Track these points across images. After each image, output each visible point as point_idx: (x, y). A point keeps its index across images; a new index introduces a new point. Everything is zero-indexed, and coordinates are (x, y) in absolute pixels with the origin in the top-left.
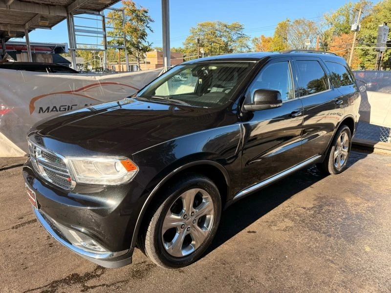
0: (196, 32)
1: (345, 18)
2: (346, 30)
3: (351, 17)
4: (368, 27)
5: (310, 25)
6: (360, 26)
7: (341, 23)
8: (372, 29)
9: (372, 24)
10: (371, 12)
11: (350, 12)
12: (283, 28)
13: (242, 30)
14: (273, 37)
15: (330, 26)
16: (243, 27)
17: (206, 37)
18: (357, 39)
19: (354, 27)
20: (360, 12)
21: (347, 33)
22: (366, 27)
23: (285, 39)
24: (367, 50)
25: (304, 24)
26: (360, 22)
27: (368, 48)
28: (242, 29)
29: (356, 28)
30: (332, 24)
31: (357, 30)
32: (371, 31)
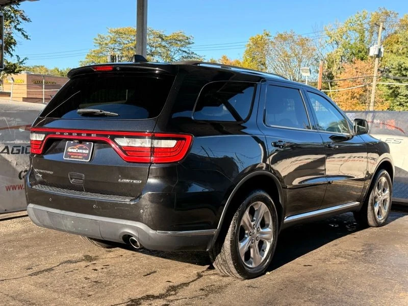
0: (106, 44)
1: (357, 35)
2: (360, 54)
3: (367, 34)
4: (394, 51)
5: (302, 43)
6: (382, 50)
7: (352, 42)
8: (400, 55)
9: (401, 47)
10: (397, 28)
11: (365, 26)
12: (259, 45)
13: (188, 46)
14: (241, 61)
15: (335, 46)
16: (191, 41)
17: (125, 53)
18: (379, 70)
19: (373, 51)
20: (381, 28)
21: (362, 59)
22: (392, 52)
23: (262, 64)
24: (397, 87)
25: (293, 41)
26: (382, 43)
27: (397, 84)
28: (189, 43)
29: (376, 53)
30: (337, 43)
31: (378, 56)
32: (399, 57)
